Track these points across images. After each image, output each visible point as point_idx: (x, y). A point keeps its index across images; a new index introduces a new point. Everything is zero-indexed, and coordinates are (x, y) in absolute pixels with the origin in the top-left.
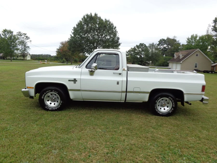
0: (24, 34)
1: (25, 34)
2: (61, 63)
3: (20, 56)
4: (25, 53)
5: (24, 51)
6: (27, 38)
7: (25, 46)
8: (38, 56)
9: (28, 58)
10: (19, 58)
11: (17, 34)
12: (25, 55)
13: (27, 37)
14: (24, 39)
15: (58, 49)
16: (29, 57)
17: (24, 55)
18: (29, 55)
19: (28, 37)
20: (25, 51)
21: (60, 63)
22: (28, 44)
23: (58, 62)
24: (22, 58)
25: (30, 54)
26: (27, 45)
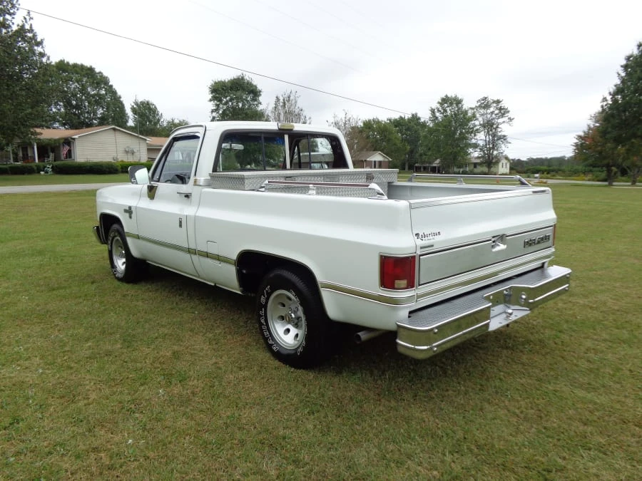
0: (494, 102)
1: (498, 102)
2: (598, 181)
3: (480, 164)
4: (492, 154)
5: (490, 149)
6: (503, 112)
7: (494, 135)
8: (546, 163)
9: (503, 168)
10: (479, 169)
11: (479, 104)
12: (493, 159)
13: (500, 109)
14: (494, 116)
15: (580, 137)
16: (504, 166)
17: (490, 162)
18: (504, 161)
19: (504, 109)
20: (493, 148)
21: (593, 180)
22: (504, 129)
23: (589, 180)
24: (485, 169)
25: (507, 158)
26: (499, 134)
